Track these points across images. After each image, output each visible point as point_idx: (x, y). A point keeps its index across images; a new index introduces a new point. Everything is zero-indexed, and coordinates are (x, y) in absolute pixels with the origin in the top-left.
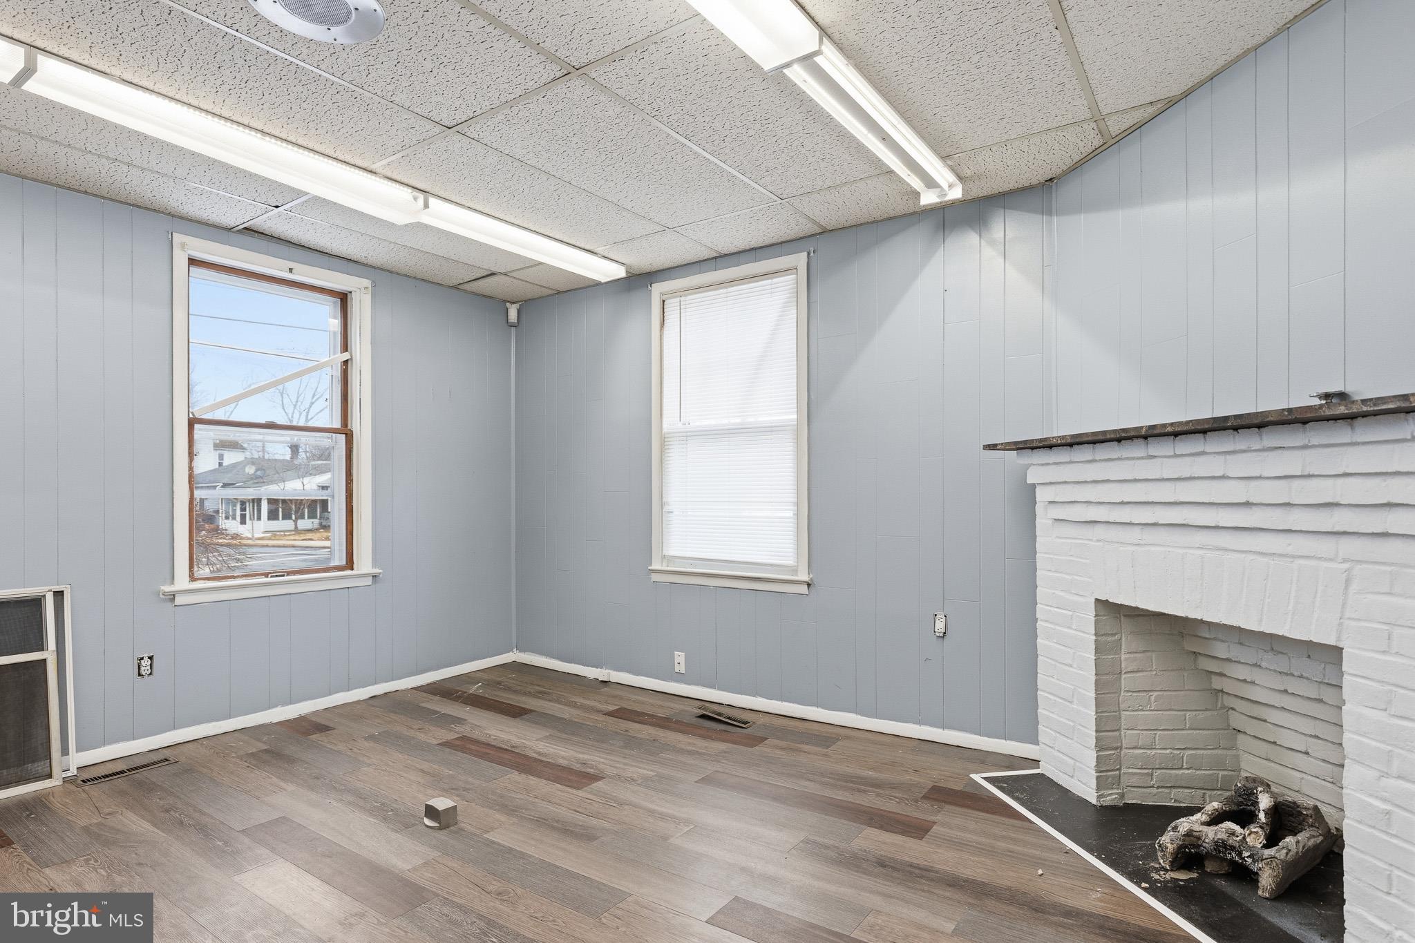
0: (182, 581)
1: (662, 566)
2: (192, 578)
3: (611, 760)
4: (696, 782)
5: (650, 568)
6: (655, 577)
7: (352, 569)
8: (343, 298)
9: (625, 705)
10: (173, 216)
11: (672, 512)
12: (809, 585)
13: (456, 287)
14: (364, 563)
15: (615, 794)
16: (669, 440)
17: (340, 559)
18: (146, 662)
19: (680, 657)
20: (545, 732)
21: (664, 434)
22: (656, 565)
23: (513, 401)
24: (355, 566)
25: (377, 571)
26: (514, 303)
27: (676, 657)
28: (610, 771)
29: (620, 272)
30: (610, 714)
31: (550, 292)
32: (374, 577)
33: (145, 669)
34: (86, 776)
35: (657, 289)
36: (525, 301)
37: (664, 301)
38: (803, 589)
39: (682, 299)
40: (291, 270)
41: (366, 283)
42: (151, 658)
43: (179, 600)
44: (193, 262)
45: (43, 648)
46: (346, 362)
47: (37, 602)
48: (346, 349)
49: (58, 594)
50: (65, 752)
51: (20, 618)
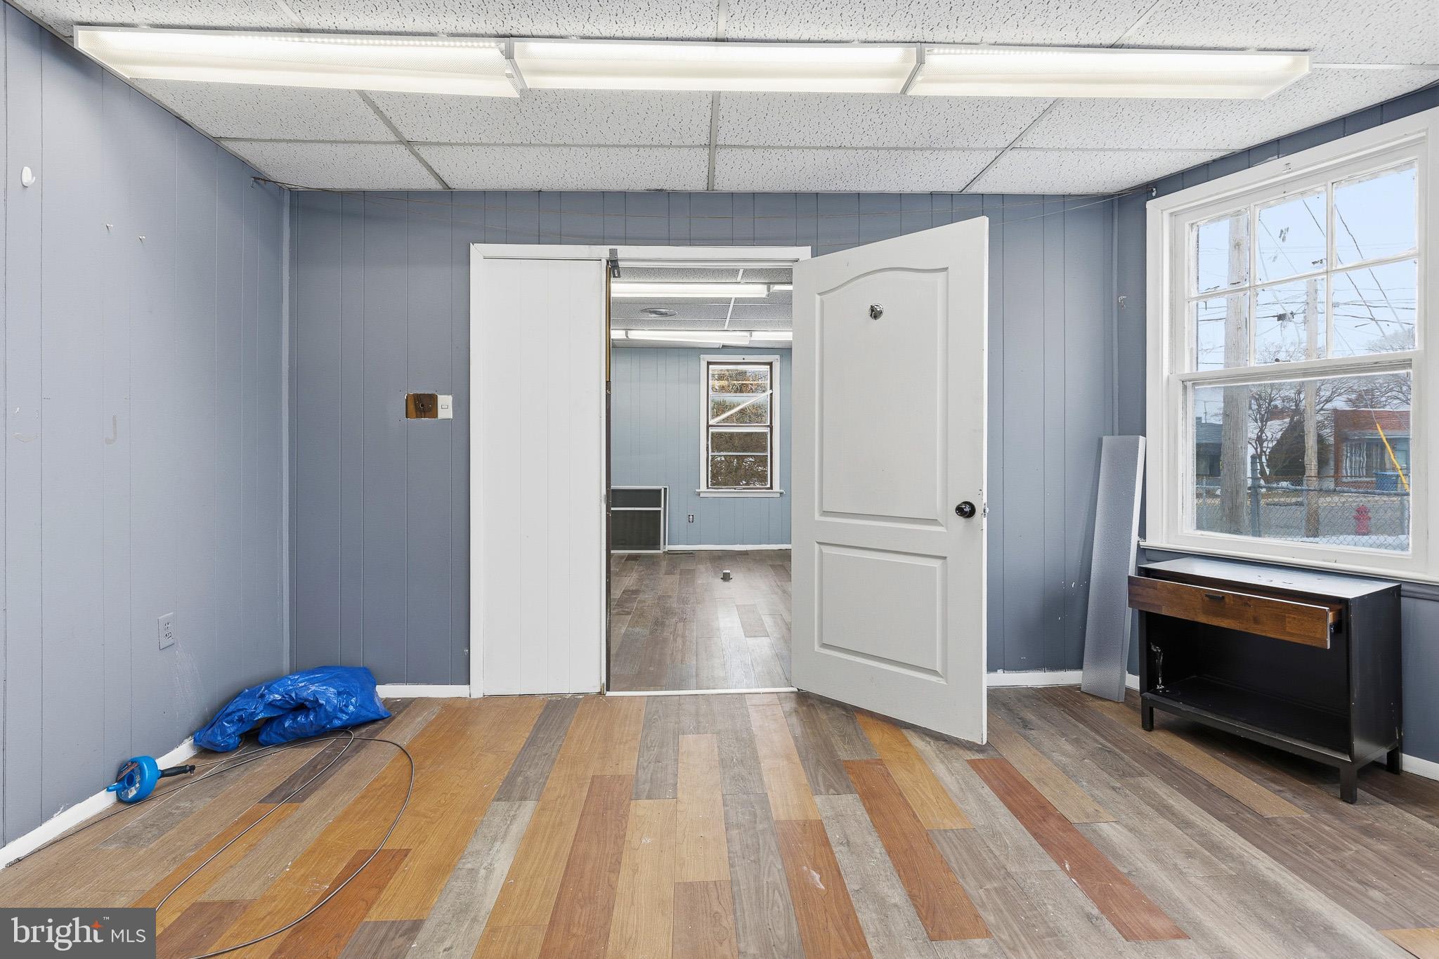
0: (703, 487)
2: (708, 487)
8: (770, 364)
14: (776, 488)
18: (691, 517)
24: (773, 488)
25: (782, 491)
32: (781, 493)
33: (691, 519)
34: (670, 552)
40: (744, 358)
41: (778, 357)
42: (693, 516)
43: (702, 495)
44: (709, 363)
45: (660, 507)
46: (771, 394)
47: (659, 491)
48: (771, 388)
49: (665, 489)
50: (665, 544)
51: (653, 497)
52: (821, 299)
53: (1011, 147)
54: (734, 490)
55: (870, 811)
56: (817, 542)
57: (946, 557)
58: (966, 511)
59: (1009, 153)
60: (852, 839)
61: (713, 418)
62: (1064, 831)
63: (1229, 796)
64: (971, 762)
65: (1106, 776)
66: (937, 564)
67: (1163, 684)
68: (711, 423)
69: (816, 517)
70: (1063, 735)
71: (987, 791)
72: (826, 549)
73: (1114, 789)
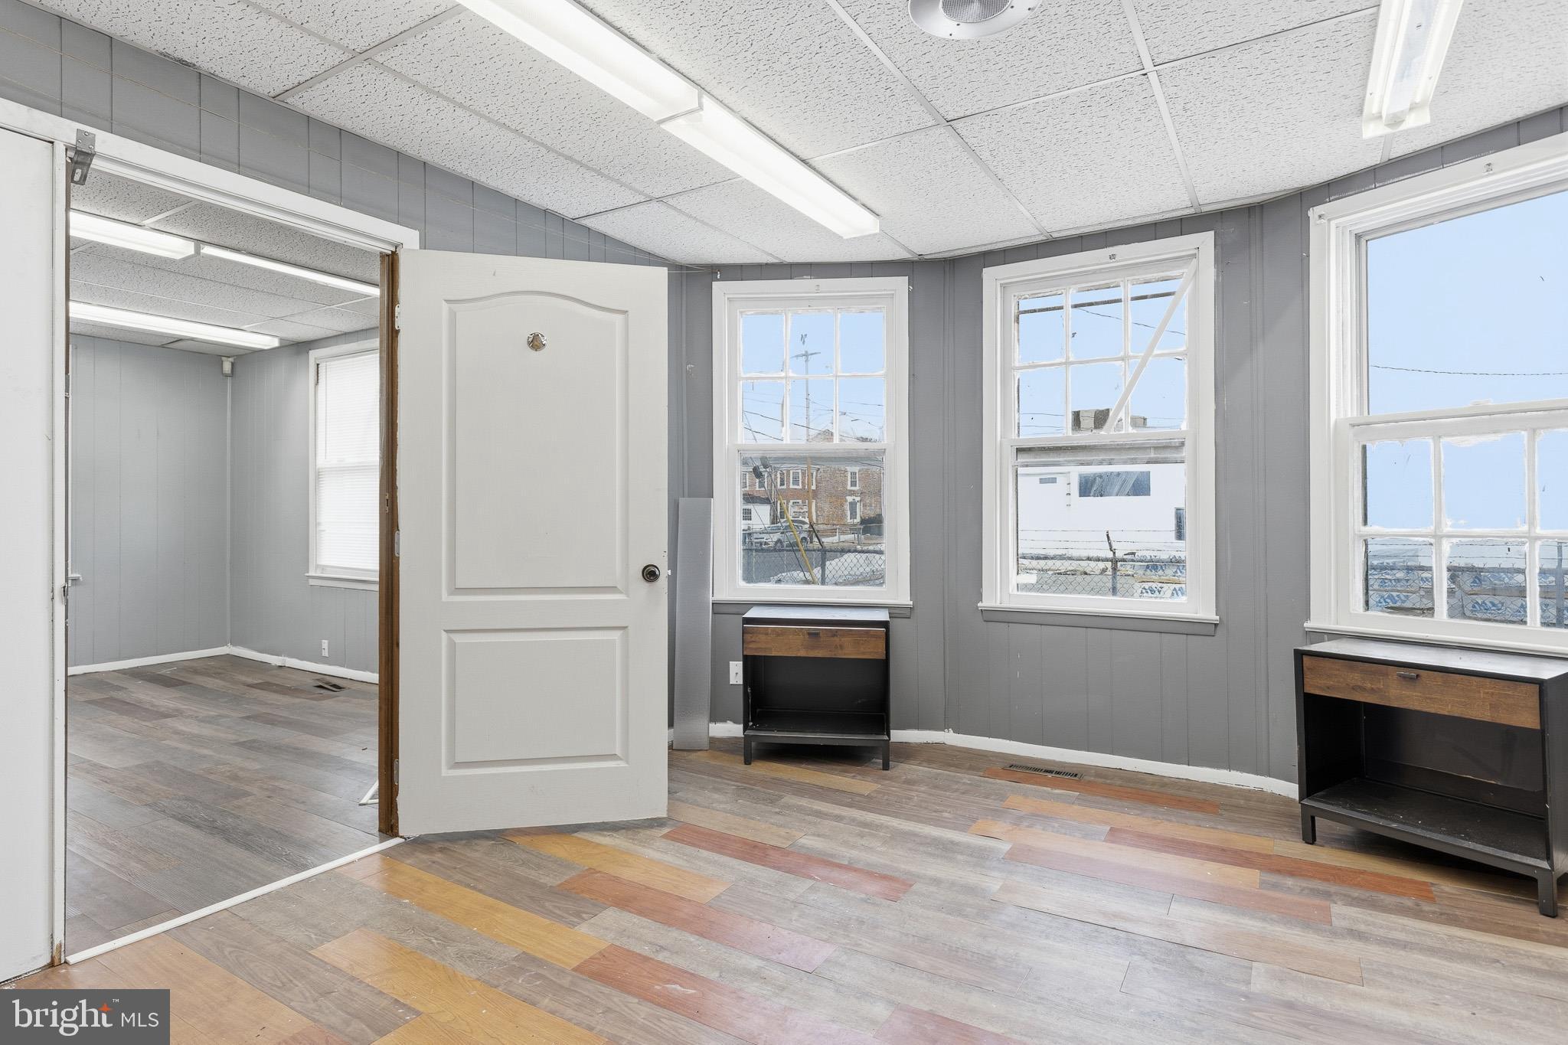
1: (316, 572)
5: (307, 574)
6: (312, 582)
11: (325, 531)
13: (163, 346)
16: (322, 473)
19: (325, 644)
21: (318, 468)
22: (312, 573)
23: (229, 441)
26: (229, 357)
27: (323, 644)
29: (275, 343)
35: (314, 354)
37: (318, 365)
39: (328, 363)
52: (450, 309)
53: (659, 200)
55: (641, 913)
56: (445, 631)
57: (627, 627)
58: (650, 574)
59: (654, 205)
60: (661, 943)
62: (788, 856)
63: (838, 791)
64: (665, 836)
65: (764, 807)
66: (616, 636)
67: (752, 721)
69: (443, 597)
70: (703, 788)
71: (705, 853)
72: (459, 639)
73: (777, 813)
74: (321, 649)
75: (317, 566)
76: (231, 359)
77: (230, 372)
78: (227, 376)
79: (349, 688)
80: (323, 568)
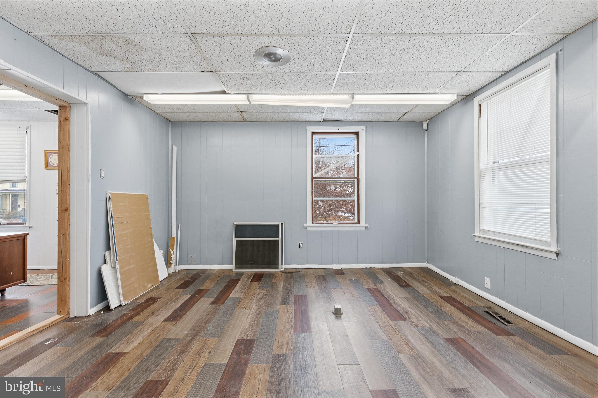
0: (309, 223)
1: (479, 234)
2: (313, 223)
3: (419, 315)
4: (444, 338)
5: (473, 234)
6: (476, 239)
7: (359, 224)
8: (357, 134)
9: (454, 296)
10: (307, 122)
11: (485, 208)
12: (557, 255)
13: (397, 121)
14: (363, 223)
15: (403, 328)
16: (483, 172)
17: (356, 221)
18: (301, 244)
19: (487, 280)
20: (406, 296)
21: (481, 169)
22: (476, 234)
24: (360, 223)
25: (367, 225)
26: (426, 121)
27: (486, 280)
28: (413, 318)
29: (454, 97)
30: (442, 298)
31: (437, 113)
32: (366, 227)
33: (301, 246)
34: (286, 271)
35: (477, 99)
36: (430, 119)
37: (480, 105)
38: (554, 256)
39: (488, 101)
40: (338, 129)
41: (363, 127)
42: (302, 243)
43: (309, 228)
44: (313, 134)
45: (278, 237)
46: (358, 155)
47: (278, 225)
48: (358, 151)
49: (282, 224)
50: (282, 264)
51: (273, 229)
54: (331, 225)
61: (315, 173)
68: (314, 176)
74: (484, 283)
75: (480, 230)
76: (427, 122)
77: (426, 128)
78: (425, 130)
79: (516, 325)
80: (485, 231)
